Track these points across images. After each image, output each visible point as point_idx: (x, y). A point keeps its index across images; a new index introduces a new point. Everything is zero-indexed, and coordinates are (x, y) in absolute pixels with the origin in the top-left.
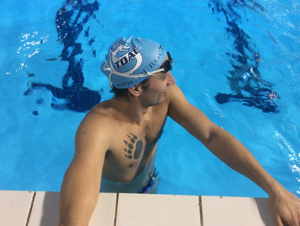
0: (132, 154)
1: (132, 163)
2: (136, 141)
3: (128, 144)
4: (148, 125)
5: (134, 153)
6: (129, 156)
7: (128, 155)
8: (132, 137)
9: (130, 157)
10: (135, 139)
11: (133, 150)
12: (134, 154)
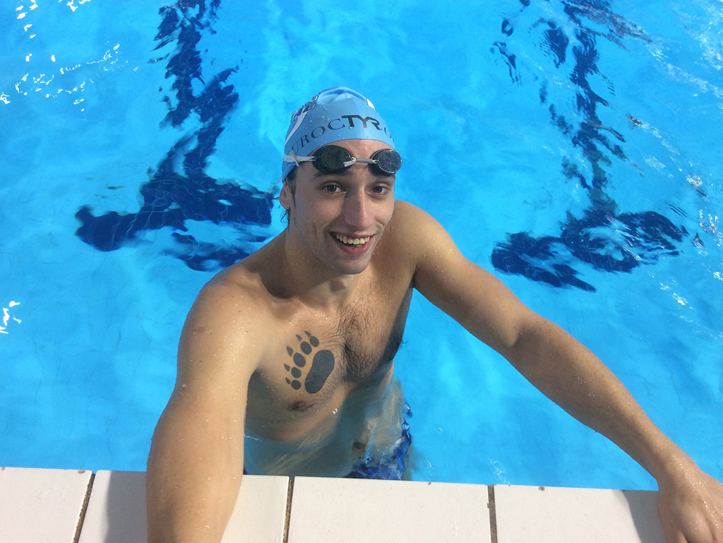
0: (302, 379)
1: (300, 399)
2: (315, 350)
3: (293, 355)
4: (356, 318)
5: (306, 376)
6: (294, 381)
7: (292, 378)
8: (306, 339)
9: (296, 385)
10: (312, 346)
11: (305, 370)
12: (307, 379)
